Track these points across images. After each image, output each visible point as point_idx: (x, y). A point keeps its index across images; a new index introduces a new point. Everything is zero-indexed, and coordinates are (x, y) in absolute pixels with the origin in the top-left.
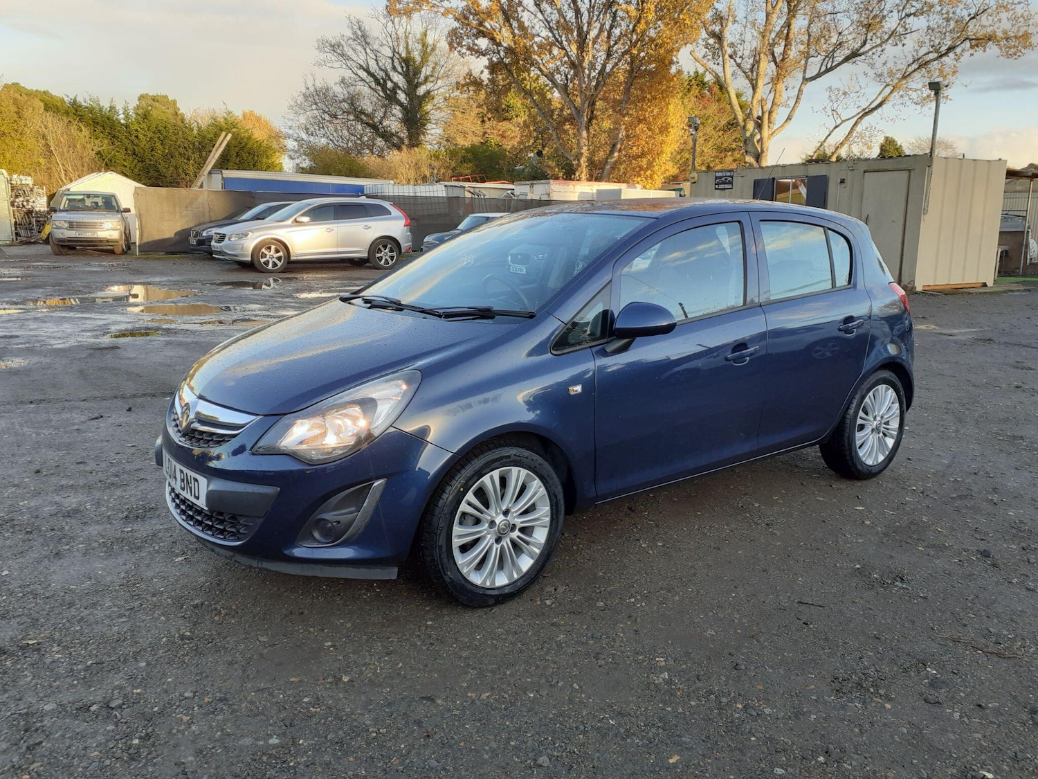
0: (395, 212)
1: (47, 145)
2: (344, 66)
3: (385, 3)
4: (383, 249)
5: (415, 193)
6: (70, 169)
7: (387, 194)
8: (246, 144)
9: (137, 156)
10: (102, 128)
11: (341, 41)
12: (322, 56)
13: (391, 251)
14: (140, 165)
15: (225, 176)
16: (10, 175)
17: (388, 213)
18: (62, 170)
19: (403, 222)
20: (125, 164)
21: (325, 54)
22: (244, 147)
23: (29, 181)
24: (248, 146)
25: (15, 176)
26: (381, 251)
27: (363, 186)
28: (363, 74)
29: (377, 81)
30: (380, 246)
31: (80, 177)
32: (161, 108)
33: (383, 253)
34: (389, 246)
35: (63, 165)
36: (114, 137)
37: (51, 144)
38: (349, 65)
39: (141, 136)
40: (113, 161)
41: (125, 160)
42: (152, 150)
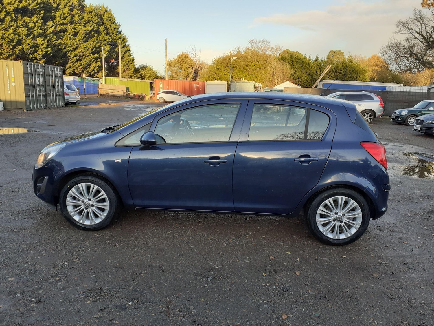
0: (376, 98)
1: (273, 72)
2: (409, 33)
3: (422, 1)
4: (366, 115)
5: (410, 90)
6: (279, 80)
7: (395, 91)
8: (355, 69)
9: (310, 75)
10: (299, 65)
11: (409, 21)
12: (399, 29)
13: (370, 116)
14: (310, 78)
15: (324, 83)
16: (255, 83)
17: (373, 99)
18: (277, 81)
19: (379, 103)
20: (305, 78)
21: (400, 28)
22: (354, 70)
23: (261, 85)
24: (356, 70)
25: (257, 83)
26: (366, 116)
27: (386, 87)
28: (417, 35)
29: (424, 38)
30: (365, 114)
31: (282, 83)
32: (337, 56)
33: (366, 117)
34: (370, 114)
35: (277, 79)
36: (303, 68)
37: (275, 71)
38: (411, 32)
39: (313, 67)
40: (301, 77)
41: (305, 77)
42: (316, 73)
